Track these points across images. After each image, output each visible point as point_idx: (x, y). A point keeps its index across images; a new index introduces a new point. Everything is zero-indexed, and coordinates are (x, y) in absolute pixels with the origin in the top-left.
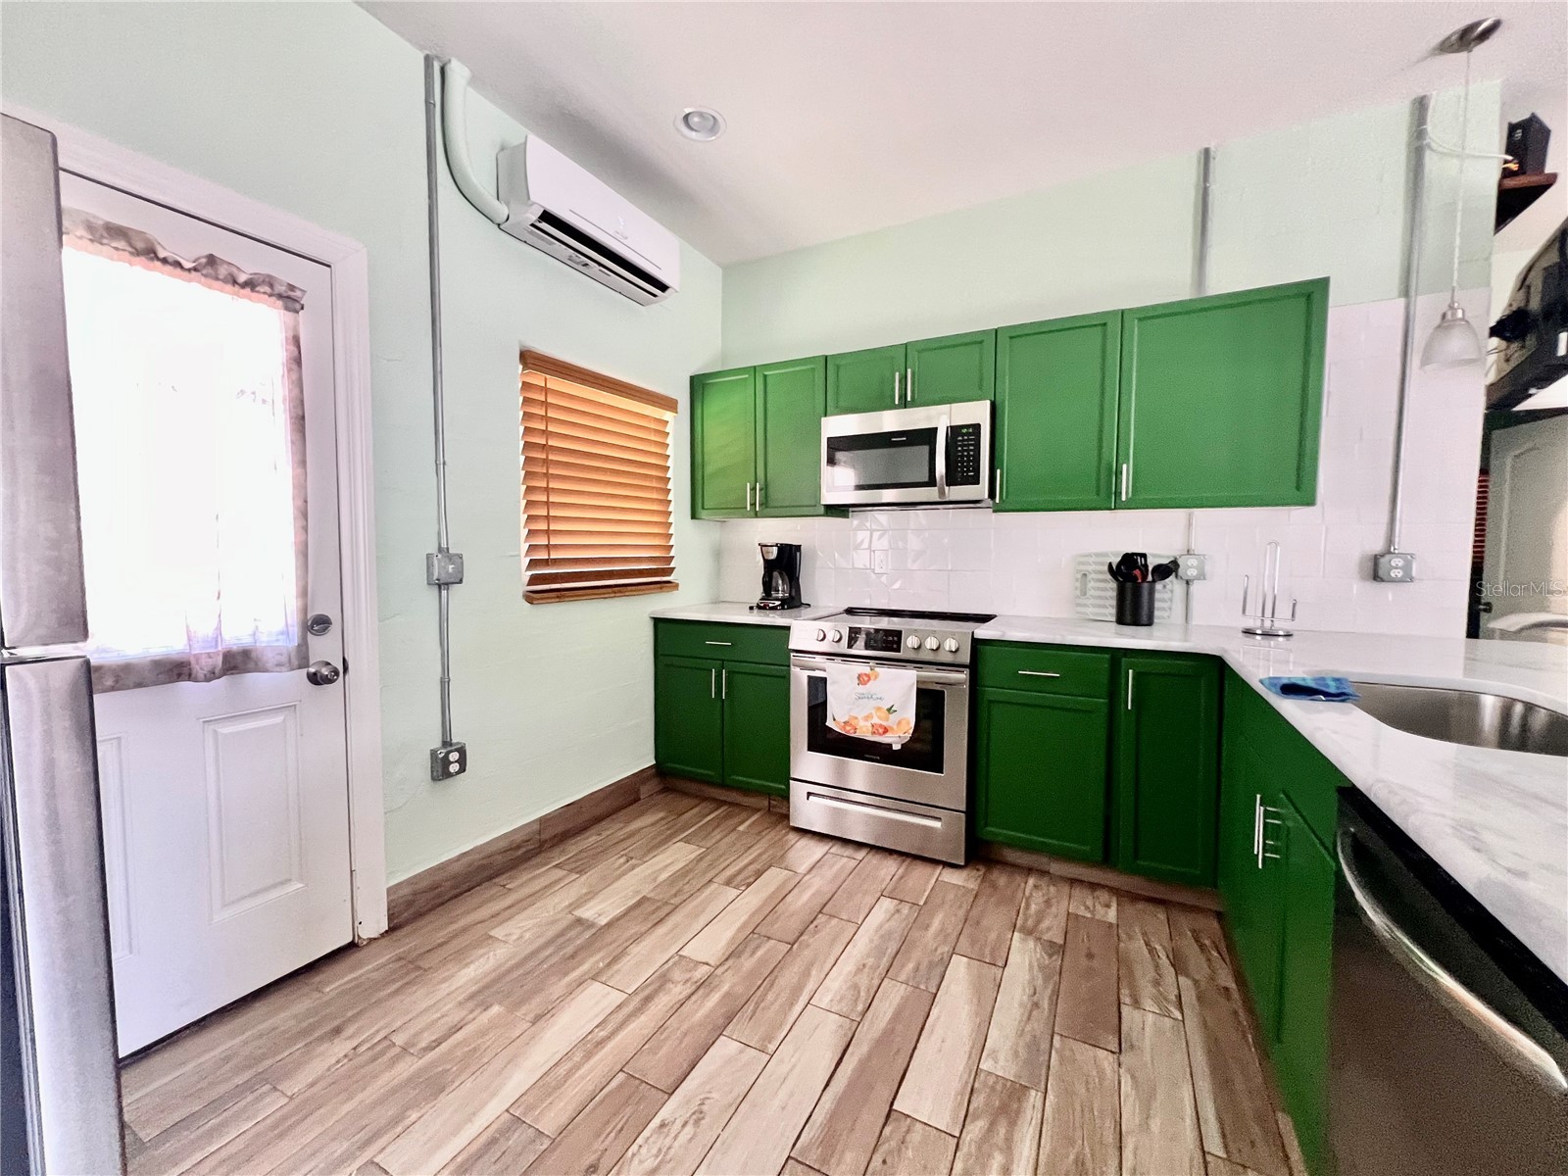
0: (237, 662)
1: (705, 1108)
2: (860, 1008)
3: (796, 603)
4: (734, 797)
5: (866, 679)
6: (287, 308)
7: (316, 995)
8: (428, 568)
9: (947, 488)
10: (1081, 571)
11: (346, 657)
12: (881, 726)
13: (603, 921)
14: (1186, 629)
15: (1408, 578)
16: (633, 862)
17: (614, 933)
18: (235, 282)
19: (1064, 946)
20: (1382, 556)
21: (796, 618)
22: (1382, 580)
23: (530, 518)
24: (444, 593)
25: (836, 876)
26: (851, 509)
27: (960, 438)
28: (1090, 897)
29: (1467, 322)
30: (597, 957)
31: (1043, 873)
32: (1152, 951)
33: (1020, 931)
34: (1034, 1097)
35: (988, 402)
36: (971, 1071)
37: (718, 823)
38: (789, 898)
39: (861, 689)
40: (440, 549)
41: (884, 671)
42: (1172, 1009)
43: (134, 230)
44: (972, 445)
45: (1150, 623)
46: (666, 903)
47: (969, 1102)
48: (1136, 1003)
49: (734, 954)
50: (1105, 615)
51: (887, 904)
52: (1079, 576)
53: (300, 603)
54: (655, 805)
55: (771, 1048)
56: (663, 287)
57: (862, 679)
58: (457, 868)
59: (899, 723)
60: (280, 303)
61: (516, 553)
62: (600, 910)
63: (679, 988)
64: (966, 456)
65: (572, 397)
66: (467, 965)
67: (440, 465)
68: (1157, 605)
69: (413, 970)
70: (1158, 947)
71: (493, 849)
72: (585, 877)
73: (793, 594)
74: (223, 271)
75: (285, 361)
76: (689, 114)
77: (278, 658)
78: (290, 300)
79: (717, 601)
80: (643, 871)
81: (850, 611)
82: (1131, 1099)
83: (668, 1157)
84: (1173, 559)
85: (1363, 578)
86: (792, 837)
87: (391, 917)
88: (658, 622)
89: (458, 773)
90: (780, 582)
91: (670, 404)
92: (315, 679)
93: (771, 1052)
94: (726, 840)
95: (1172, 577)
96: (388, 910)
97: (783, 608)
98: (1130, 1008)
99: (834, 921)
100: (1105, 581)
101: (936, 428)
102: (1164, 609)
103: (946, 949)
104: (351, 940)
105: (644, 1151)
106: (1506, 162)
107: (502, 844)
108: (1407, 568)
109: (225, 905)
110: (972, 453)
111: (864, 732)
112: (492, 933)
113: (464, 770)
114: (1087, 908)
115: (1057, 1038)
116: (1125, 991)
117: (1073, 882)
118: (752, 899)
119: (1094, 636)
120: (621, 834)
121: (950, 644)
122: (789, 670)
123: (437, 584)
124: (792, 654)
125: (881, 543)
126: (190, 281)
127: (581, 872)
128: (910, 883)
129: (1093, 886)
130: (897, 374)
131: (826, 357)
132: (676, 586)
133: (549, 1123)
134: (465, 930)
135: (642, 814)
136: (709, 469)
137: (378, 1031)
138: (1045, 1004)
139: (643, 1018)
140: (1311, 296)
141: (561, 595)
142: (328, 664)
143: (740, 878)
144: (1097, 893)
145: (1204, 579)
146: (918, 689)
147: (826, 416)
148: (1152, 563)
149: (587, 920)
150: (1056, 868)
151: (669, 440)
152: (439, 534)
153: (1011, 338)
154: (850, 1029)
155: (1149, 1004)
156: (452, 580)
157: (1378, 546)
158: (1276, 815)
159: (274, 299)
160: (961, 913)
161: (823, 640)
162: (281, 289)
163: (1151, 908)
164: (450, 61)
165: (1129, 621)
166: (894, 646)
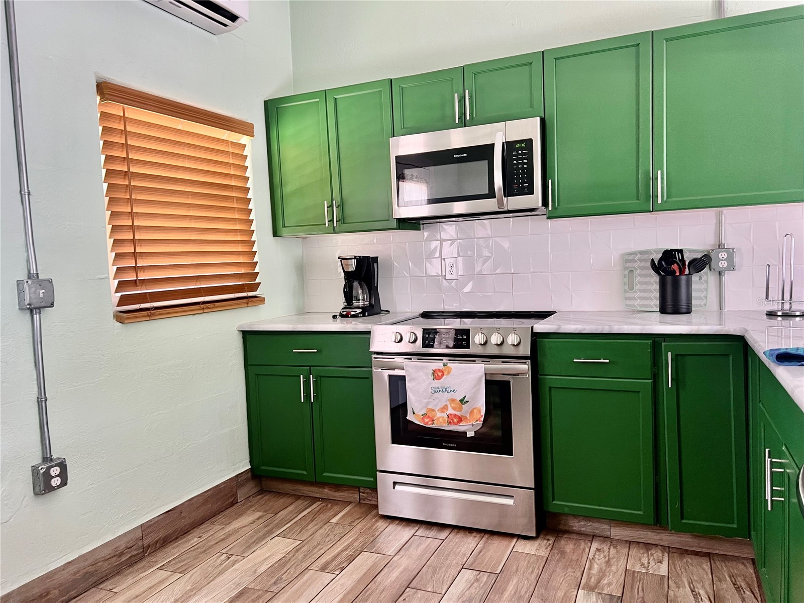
3: (376, 309)
4: (327, 492)
5: (440, 374)
8: (19, 294)
9: (505, 199)
10: (628, 268)
12: (455, 415)
14: (721, 314)
19: (622, 597)
21: (375, 323)
23: (116, 242)
24: (36, 317)
25: (421, 556)
26: (421, 222)
27: (515, 153)
28: (645, 555)
31: (606, 538)
32: (695, 595)
33: (583, 589)
35: (538, 119)
37: (314, 516)
38: (379, 578)
39: (437, 384)
40: (30, 276)
41: (455, 366)
44: (525, 158)
45: (688, 312)
46: (266, 591)
50: (651, 306)
51: (467, 575)
52: (626, 272)
54: (251, 507)
56: (233, 18)
57: (437, 375)
58: (65, 575)
59: (472, 412)
61: (104, 276)
64: (521, 169)
65: (152, 126)
67: (24, 195)
68: (694, 294)
70: (702, 592)
71: (99, 556)
72: (188, 576)
73: (373, 302)
79: (302, 312)
80: (243, 565)
81: (426, 315)
84: (706, 253)
86: (381, 524)
88: (246, 335)
89: (59, 487)
90: (360, 292)
91: (246, 129)
94: (321, 531)
95: (706, 269)
97: (364, 316)
99: (420, 593)
100: (649, 275)
101: (494, 144)
102: (700, 298)
107: (106, 552)
110: (525, 166)
111: (441, 422)
113: (66, 484)
114: (642, 565)
117: (630, 543)
118: (348, 578)
119: (636, 324)
120: (221, 535)
121: (512, 339)
122: (372, 371)
123: (29, 309)
124: (373, 356)
125: (449, 250)
127: (185, 571)
128: (489, 555)
129: (648, 546)
130: (456, 95)
131: (391, 80)
132: (258, 300)
135: (241, 515)
136: (288, 189)
141: (150, 314)
143: (335, 563)
144: (653, 551)
145: (734, 269)
146: (486, 381)
147: (394, 136)
148: (688, 258)
150: (616, 532)
151: (247, 163)
152: (28, 261)
153: (556, 59)
156: (43, 304)
158: (781, 465)
160: (533, 577)
161: (400, 342)
163: (695, 560)
165: (670, 311)
166: (464, 343)
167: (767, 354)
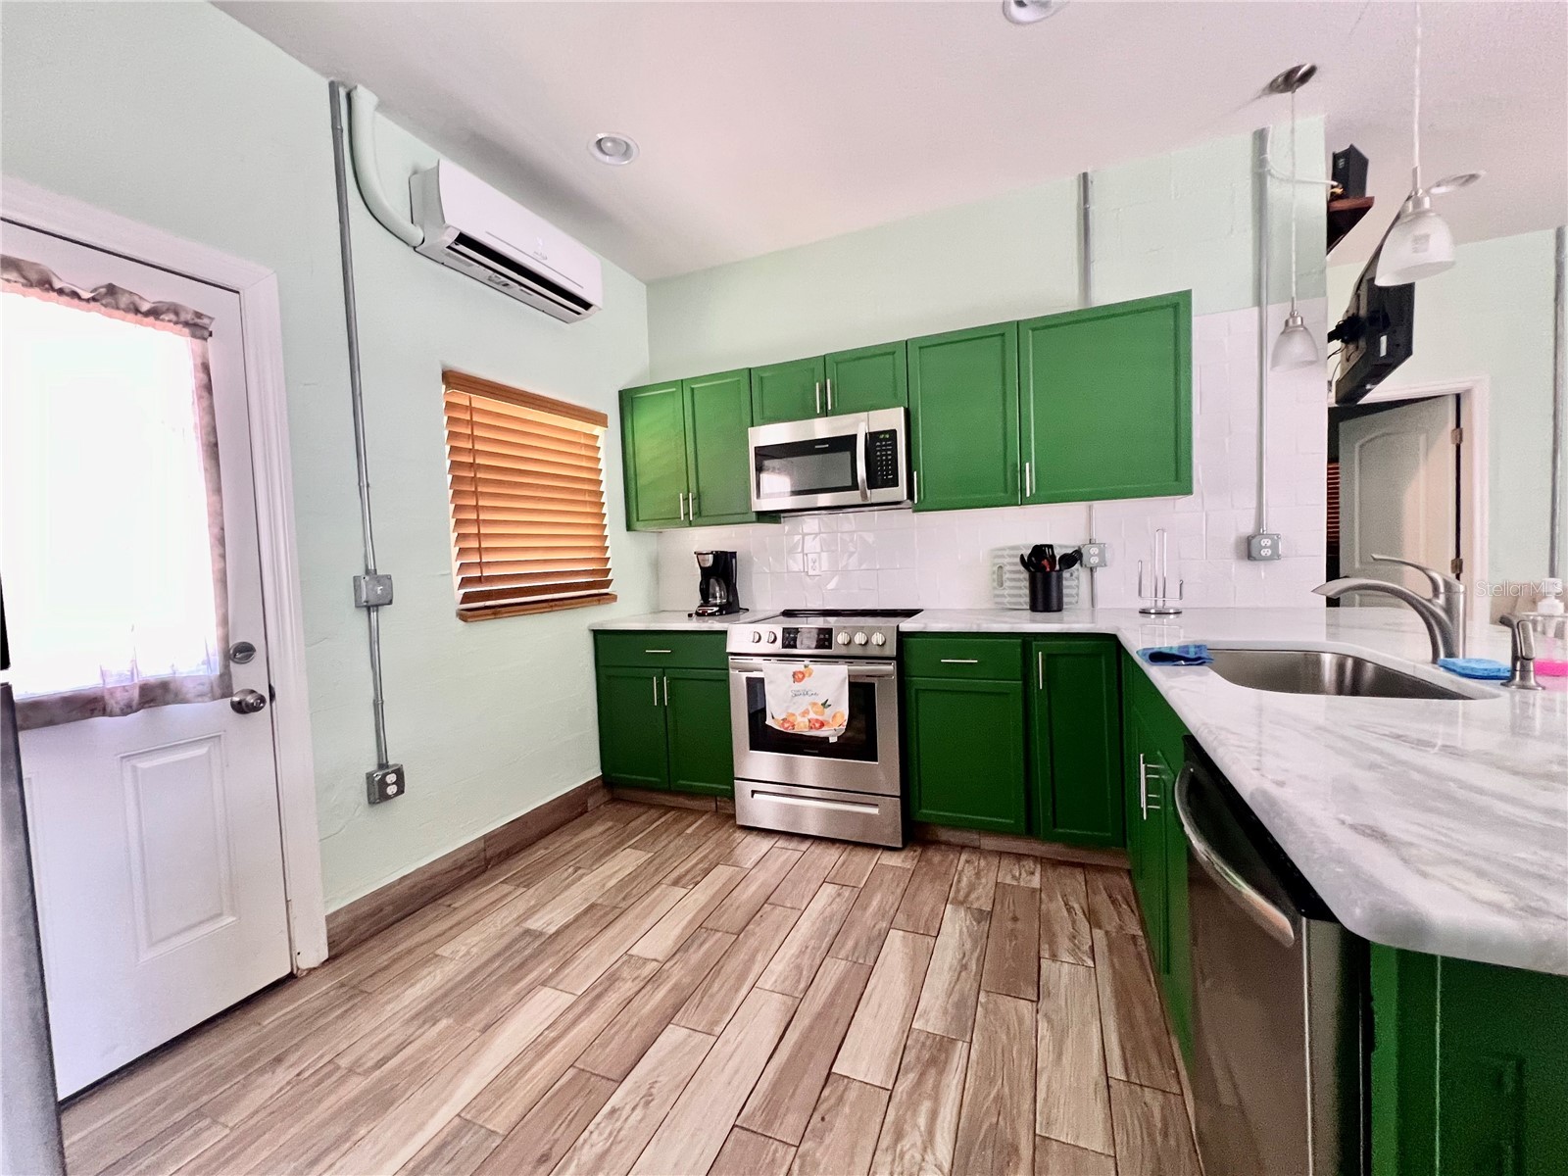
0: (154, 695)
1: (654, 1091)
2: (802, 985)
3: (734, 608)
4: (681, 801)
5: (801, 676)
6: (194, 336)
7: (255, 1029)
8: (355, 590)
9: (868, 492)
10: (997, 564)
11: (272, 684)
12: (817, 720)
13: (552, 929)
14: (1093, 612)
15: (1276, 556)
16: (580, 872)
17: (561, 941)
18: (137, 311)
19: (991, 913)
20: (1253, 537)
21: (731, 622)
22: (1255, 559)
23: (460, 537)
24: (374, 615)
25: (781, 868)
26: (782, 515)
27: (878, 444)
28: (1017, 866)
29: (1305, 328)
30: (546, 964)
31: (976, 849)
32: (1070, 909)
33: (951, 903)
34: (961, 1048)
35: (902, 409)
36: (904, 1032)
37: (667, 826)
38: (733, 895)
39: (798, 686)
40: (367, 572)
41: (818, 668)
42: (1085, 958)
43: (28, 262)
44: (889, 450)
45: (1060, 609)
46: (615, 907)
47: (902, 1059)
48: (1054, 957)
49: (682, 947)
50: (1021, 604)
51: (829, 890)
52: (996, 568)
53: (221, 631)
54: (603, 815)
55: (718, 1030)
56: (587, 305)
57: (798, 677)
59: (834, 717)
60: (186, 331)
61: (448, 572)
62: (548, 920)
63: (629, 984)
64: (885, 460)
65: (499, 415)
66: (412, 985)
67: (363, 487)
68: (1065, 591)
69: (356, 993)
70: (1075, 906)
72: (532, 890)
73: (731, 599)
74: (124, 300)
75: (194, 389)
76: (601, 140)
77: (200, 688)
78: (197, 327)
79: (657, 611)
80: (591, 879)
81: (787, 613)
82: (1047, 1040)
83: (619, 1138)
84: (1076, 548)
85: (1240, 557)
86: (739, 835)
87: (331, 945)
88: (597, 634)
89: (396, 795)
90: (717, 589)
91: (599, 419)
92: (240, 708)
93: (717, 1033)
94: (674, 843)
95: (1077, 566)
96: (328, 938)
97: (721, 614)
98: (1050, 962)
99: (779, 909)
100: (1019, 572)
101: (856, 435)
102: (1072, 596)
103: (884, 925)
104: (288, 971)
105: (595, 1135)
106: (1333, 187)
107: (445, 865)
108: (1274, 547)
109: (152, 944)
110: (890, 457)
111: (802, 727)
112: (438, 952)
113: (403, 792)
114: (1014, 877)
115: (982, 995)
116: (1045, 947)
117: (1000, 854)
118: (700, 896)
119: (1005, 622)
120: (568, 847)
121: (877, 638)
122: (728, 675)
123: (365, 606)
124: (730, 657)
125: (812, 545)
126: (89, 310)
127: (528, 886)
128: (851, 868)
129: (1019, 857)
130: (818, 384)
131: (750, 369)
132: (612, 598)
133: (500, 1123)
134: (410, 951)
135: (590, 825)
136: (641, 481)
137: (322, 1056)
138: (974, 967)
139: (593, 1016)
140: (1176, 307)
141: (496, 612)
142: (252, 692)
143: (688, 877)
144: (1025, 862)
145: (1105, 565)
146: (850, 683)
147: (753, 426)
148: (1058, 553)
149: (535, 931)
150: (989, 843)
151: (601, 455)
152: (366, 556)
153: (920, 348)
154: (793, 1005)
155: (1066, 957)
156: (381, 602)
157: (1248, 528)
158: (1155, 771)
159: (179, 326)
160: (899, 891)
161: (758, 641)
162: (188, 317)
163: (1070, 871)
164: (356, 87)
165: (1040, 608)
166: (827, 643)
167: (1140, 653)
